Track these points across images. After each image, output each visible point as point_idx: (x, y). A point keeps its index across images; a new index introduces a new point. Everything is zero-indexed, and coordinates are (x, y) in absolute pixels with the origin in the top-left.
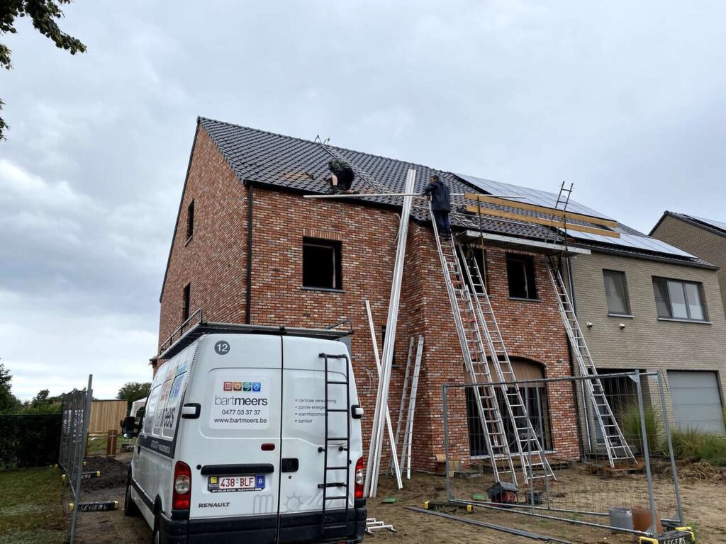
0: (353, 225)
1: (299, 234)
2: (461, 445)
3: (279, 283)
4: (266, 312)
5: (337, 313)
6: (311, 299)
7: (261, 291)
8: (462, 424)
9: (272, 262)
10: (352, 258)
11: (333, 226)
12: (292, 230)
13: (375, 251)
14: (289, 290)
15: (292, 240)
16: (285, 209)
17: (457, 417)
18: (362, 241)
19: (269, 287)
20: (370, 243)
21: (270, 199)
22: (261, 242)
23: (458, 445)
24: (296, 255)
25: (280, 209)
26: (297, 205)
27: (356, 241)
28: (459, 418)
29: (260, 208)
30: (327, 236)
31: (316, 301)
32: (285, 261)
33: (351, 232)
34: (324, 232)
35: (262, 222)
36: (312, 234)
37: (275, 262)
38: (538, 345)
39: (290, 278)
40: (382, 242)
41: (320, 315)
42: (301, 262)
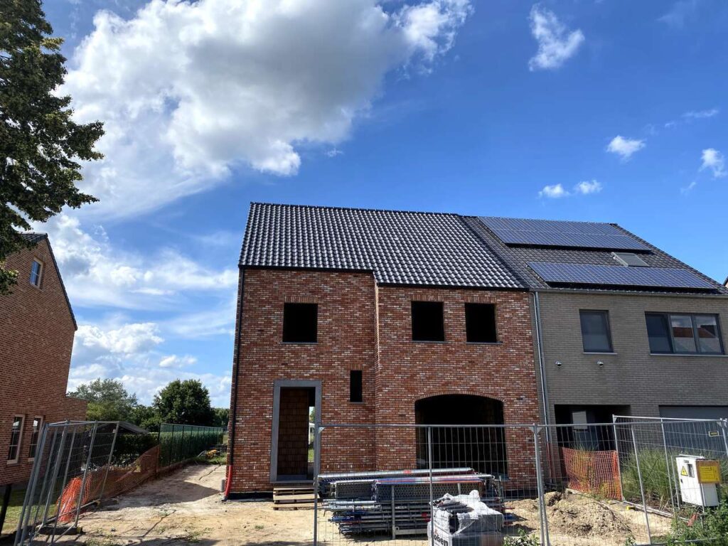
0: (328, 289)
1: (281, 301)
3: (264, 340)
4: (252, 363)
5: (311, 362)
6: (289, 352)
7: (248, 348)
8: (410, 453)
9: (258, 325)
10: (327, 316)
11: (310, 292)
12: (276, 298)
13: (347, 308)
14: (270, 345)
15: (275, 307)
16: (271, 283)
18: (335, 301)
19: (255, 344)
20: (342, 303)
21: (259, 276)
22: (250, 310)
24: (278, 318)
25: (267, 283)
26: (281, 279)
27: (330, 302)
28: (408, 448)
29: (250, 284)
30: (305, 301)
31: (293, 352)
32: (269, 323)
33: (326, 295)
34: (303, 298)
35: (252, 294)
36: (293, 300)
37: (261, 324)
38: (497, 384)
39: (272, 336)
40: (354, 301)
41: (296, 364)
42: (282, 323)
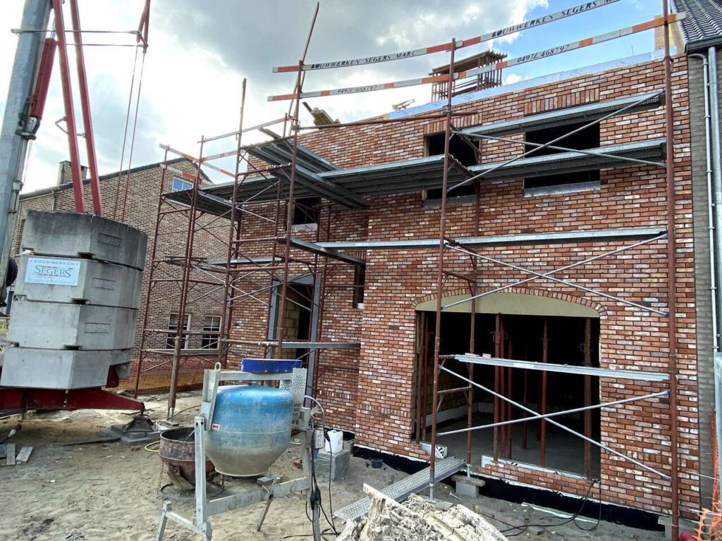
2: (396, 418)
8: (402, 389)
17: (396, 379)
19: (258, 233)
23: (392, 417)
28: (399, 381)
37: (264, 208)
